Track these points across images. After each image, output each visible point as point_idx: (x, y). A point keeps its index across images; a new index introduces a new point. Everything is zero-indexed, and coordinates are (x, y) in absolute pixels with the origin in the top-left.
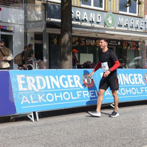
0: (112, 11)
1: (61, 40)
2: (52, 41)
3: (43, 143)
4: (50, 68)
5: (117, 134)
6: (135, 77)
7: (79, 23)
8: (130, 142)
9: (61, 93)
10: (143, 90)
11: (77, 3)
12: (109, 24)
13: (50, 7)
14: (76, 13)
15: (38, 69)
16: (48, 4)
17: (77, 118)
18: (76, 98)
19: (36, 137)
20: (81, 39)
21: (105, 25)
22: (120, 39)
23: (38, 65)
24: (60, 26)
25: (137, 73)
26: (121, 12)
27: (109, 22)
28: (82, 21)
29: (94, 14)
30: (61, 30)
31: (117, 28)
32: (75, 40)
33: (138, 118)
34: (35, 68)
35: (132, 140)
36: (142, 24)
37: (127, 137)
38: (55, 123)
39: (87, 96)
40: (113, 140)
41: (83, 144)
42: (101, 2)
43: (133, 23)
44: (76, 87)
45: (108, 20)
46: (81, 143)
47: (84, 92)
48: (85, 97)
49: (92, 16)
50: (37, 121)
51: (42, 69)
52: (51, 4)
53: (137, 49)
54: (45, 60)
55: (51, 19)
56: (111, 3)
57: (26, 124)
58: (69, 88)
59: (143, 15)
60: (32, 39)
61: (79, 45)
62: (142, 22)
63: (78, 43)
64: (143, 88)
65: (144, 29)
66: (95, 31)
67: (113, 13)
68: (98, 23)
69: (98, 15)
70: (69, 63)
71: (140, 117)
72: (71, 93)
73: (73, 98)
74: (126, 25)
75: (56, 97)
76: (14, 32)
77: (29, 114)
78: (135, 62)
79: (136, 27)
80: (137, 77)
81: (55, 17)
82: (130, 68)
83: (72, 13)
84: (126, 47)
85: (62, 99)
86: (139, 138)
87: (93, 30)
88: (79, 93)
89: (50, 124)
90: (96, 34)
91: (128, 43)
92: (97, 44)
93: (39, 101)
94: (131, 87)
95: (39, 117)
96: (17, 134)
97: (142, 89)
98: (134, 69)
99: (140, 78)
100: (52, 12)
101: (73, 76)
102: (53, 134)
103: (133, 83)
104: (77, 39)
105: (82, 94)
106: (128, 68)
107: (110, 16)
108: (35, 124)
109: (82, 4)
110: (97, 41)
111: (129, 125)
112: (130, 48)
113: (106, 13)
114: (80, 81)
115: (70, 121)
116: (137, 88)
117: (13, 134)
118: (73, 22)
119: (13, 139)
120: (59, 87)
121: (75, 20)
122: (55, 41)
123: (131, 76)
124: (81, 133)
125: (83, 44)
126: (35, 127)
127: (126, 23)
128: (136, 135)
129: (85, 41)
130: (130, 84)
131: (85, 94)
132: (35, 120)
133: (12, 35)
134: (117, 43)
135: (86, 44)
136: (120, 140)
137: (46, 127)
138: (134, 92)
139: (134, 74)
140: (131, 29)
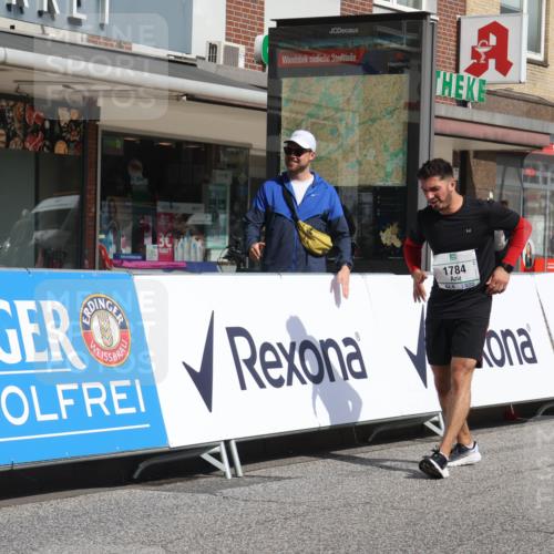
10: (70, 402)
53: (52, 149)
64: (74, 386)
79: (41, 13)
80: (35, 317)
97: (67, 394)
98: (24, 270)
103: (12, 358)
112: (9, 139)
116: (33, 389)
138: (17, 414)
139: (17, 303)
140: (13, 22)
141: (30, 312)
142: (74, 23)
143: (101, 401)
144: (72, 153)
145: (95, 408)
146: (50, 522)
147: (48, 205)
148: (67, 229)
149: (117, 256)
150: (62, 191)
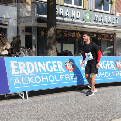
0: (89, 9)
1: (47, 33)
2: (40, 33)
3: (32, 117)
4: (38, 55)
5: (92, 110)
6: (108, 63)
7: (62, 19)
8: (103, 117)
9: (47, 76)
10: (114, 74)
11: (61, 2)
12: (87, 19)
13: (39, 5)
14: (60, 10)
15: (28, 56)
16: (37, 2)
17: (60, 96)
18: (59, 80)
19: (26, 113)
20: (64, 31)
21: (84, 20)
22: (95, 32)
23: (28, 53)
24: (47, 21)
25: (109, 60)
26: (96, 10)
27: (87, 18)
28: (64, 17)
29: (74, 11)
30: (47, 24)
31: (94, 23)
32: (58, 32)
33: (110, 97)
34: (26, 56)
35: (105, 114)
36: (113, 20)
37: (101, 113)
38: (42, 101)
39: (68, 78)
40: (89, 115)
41: (65, 118)
42: (80, 1)
43: (106, 19)
44: (59, 71)
45: (86, 16)
46: (63, 117)
47: (66, 76)
48: (66, 79)
49: (73, 13)
50: (27, 99)
51: (31, 56)
52: (39, 3)
53: (110, 40)
54: (34, 49)
55: (39, 15)
56: (88, 2)
57: (17, 101)
58: (53, 72)
59: (114, 13)
60: (24, 32)
61: (62, 37)
62: (114, 18)
63: (61, 35)
64: (115, 72)
65: (115, 24)
66: (75, 25)
67: (90, 11)
68: (78, 18)
69: (78, 12)
70: (53, 51)
71: (111, 96)
72: (55, 76)
73: (56, 80)
74: (100, 20)
75: (43, 79)
76: (8, 26)
77: (20, 93)
78: (108, 51)
79: (109, 22)
80: (109, 63)
81: (42, 13)
82: (104, 56)
83: (57, 10)
84: (101, 38)
85: (48, 81)
86: (111, 113)
87: (74, 25)
88: (62, 76)
89: (38, 101)
90: (76, 28)
91: (102, 35)
92: (77, 36)
93: (29, 83)
94: (105, 72)
95: (29, 96)
96: (10, 110)
97: (114, 73)
98: (107, 57)
99: (112, 64)
100: (40, 10)
101: (57, 62)
102: (40, 109)
103: (106, 68)
104: (60, 31)
105: (64, 77)
106: (102, 56)
107: (87, 13)
108: (25, 102)
109: (65, 3)
110: (77, 33)
111: (102, 102)
112: (104, 39)
113: (84, 11)
114: (62, 67)
115: (54, 99)
116: (109, 72)
117: (7, 109)
118: (57, 18)
119: (7, 113)
120: (45, 71)
121: (59, 16)
122: (42, 33)
123: (105, 62)
124: (63, 109)
125: (65, 35)
126: (25, 104)
127: (101, 19)
128: (108, 111)
129: (67, 33)
130: (104, 69)
131: (66, 77)
132: (25, 98)
133: (7, 28)
134: (93, 35)
135: (68, 36)
136: (95, 115)
137: (34, 104)
138: (107, 76)
139: (107, 61)
140: (105, 24)
141: (109, 62)
142: (113, 23)
143: (118, 74)
144: (113, 41)
145: (118, 75)
146: (112, 90)
147: (109, 48)
148: (111, 51)
149: (119, 54)
150: (111, 46)
